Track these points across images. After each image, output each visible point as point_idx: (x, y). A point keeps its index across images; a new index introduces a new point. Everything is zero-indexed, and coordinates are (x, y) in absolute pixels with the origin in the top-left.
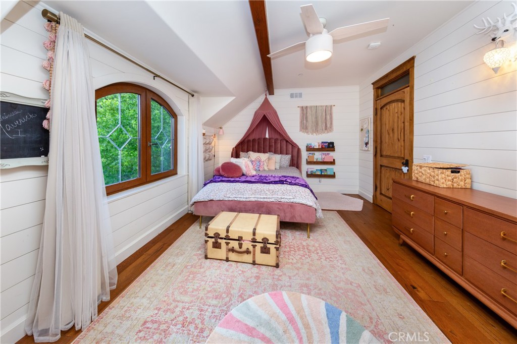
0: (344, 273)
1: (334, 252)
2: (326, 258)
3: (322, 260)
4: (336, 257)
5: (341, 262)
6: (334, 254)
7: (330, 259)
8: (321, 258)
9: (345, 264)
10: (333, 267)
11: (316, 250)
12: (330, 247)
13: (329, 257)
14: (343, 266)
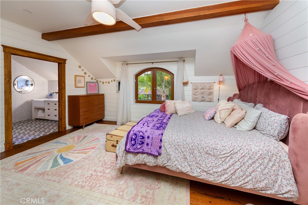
0: (73, 178)
1: (92, 185)
2: (92, 175)
3: (93, 172)
4: (86, 183)
5: (80, 183)
6: (89, 184)
7: (89, 178)
8: (95, 172)
9: (76, 185)
10: (82, 176)
11: (104, 173)
12: (98, 185)
13: (91, 178)
14: (76, 183)
